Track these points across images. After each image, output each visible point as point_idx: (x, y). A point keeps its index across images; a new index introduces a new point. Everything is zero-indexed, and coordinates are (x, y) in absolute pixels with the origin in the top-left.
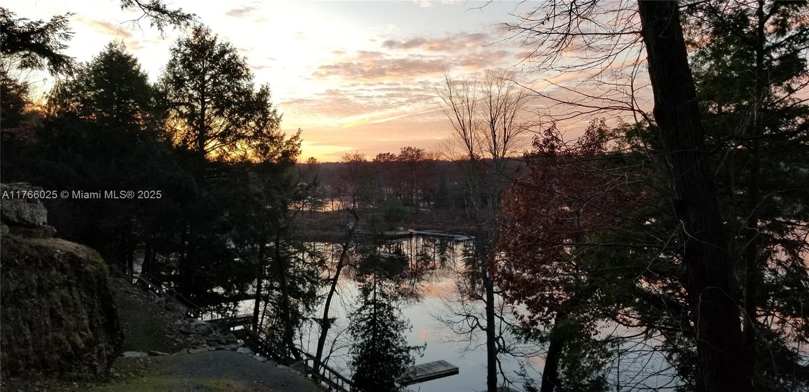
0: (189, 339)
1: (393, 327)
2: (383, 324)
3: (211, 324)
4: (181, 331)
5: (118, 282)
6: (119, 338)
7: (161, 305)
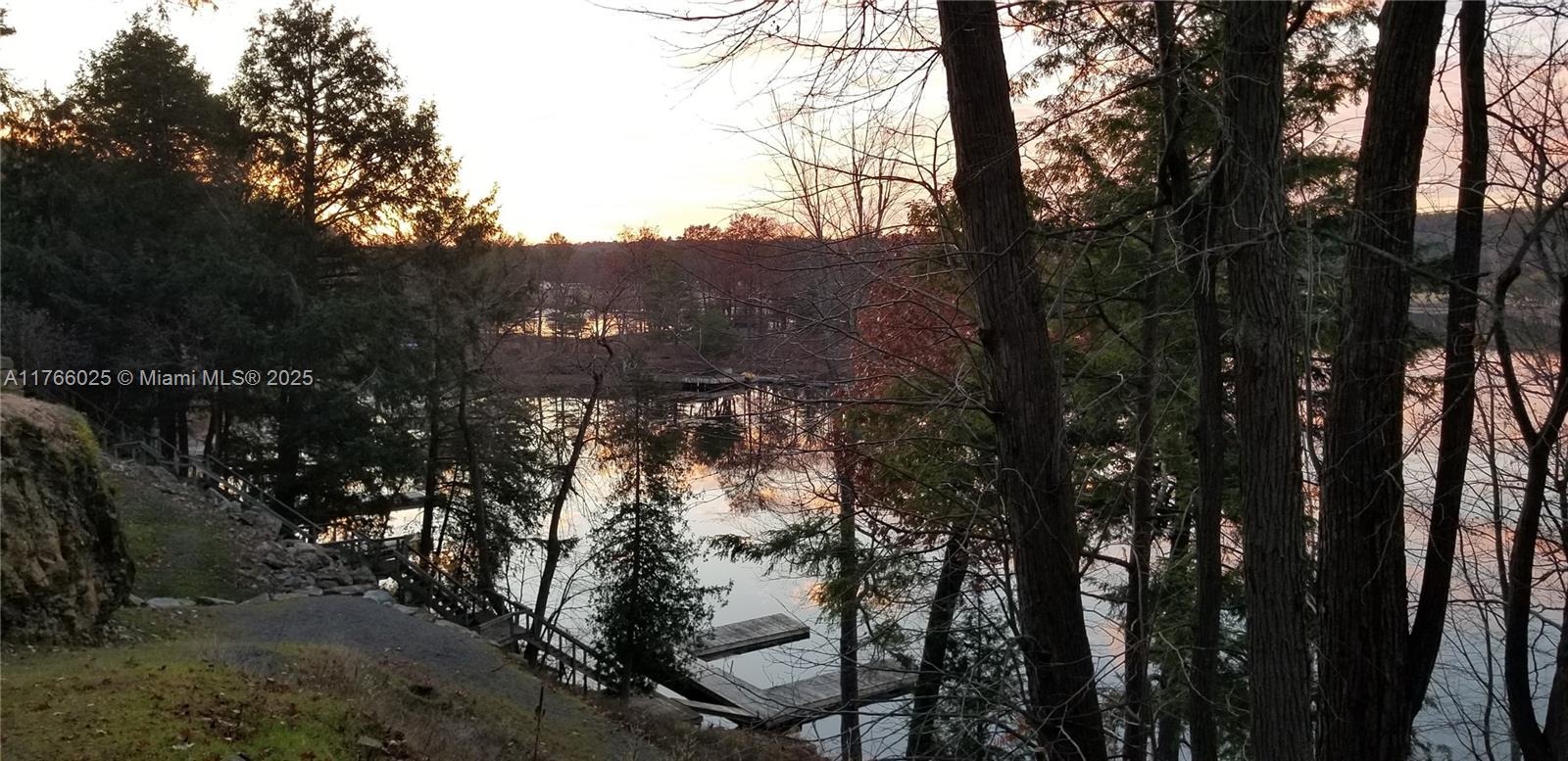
0: (282, 577)
1: (672, 552)
2: (654, 548)
3: (328, 550)
4: (267, 563)
5: (151, 473)
6: (123, 571)
7: (232, 514)
